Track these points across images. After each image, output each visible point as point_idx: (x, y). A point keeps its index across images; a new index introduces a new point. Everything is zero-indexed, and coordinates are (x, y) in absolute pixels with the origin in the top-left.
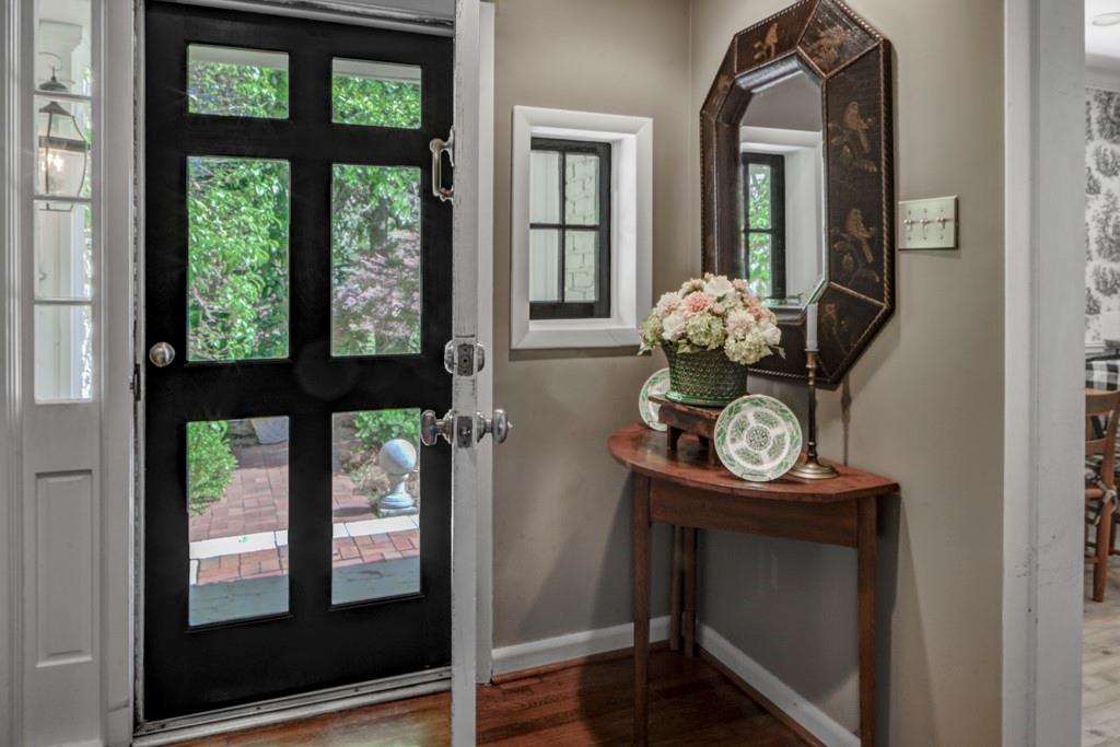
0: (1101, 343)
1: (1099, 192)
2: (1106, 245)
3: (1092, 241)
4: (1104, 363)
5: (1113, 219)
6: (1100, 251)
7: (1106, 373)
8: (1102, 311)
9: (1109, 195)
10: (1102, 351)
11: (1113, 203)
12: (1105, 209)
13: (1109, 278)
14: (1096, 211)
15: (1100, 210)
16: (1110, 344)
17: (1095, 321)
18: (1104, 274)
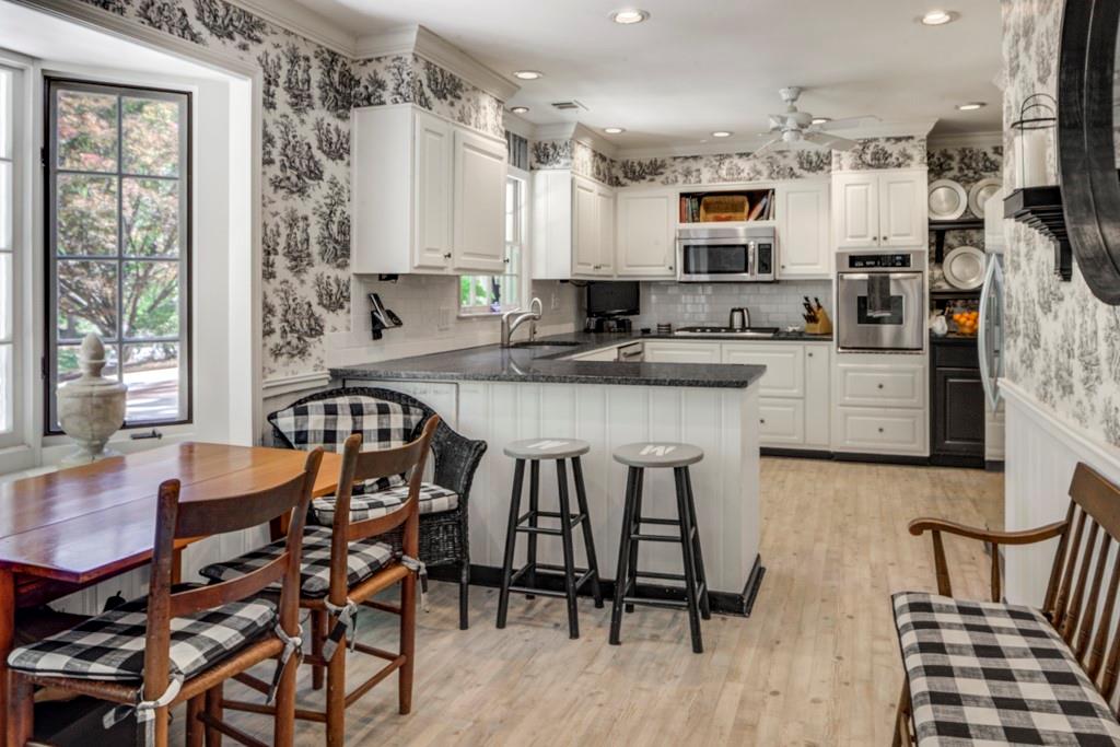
0: (325, 374)
1: (321, 179)
2: (330, 246)
3: (313, 241)
4: (321, 403)
5: (338, 213)
6: (322, 254)
7: (322, 417)
8: (327, 331)
9: (333, 183)
10: (326, 383)
11: (338, 194)
12: (328, 201)
13: (335, 289)
14: (317, 202)
15: (322, 201)
16: (336, 374)
17: (318, 344)
18: (328, 284)
